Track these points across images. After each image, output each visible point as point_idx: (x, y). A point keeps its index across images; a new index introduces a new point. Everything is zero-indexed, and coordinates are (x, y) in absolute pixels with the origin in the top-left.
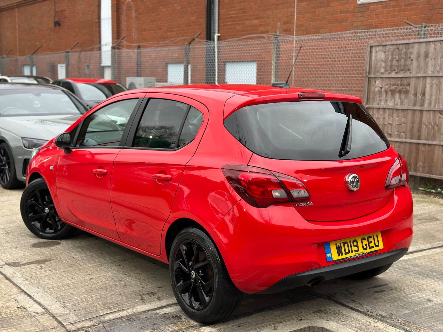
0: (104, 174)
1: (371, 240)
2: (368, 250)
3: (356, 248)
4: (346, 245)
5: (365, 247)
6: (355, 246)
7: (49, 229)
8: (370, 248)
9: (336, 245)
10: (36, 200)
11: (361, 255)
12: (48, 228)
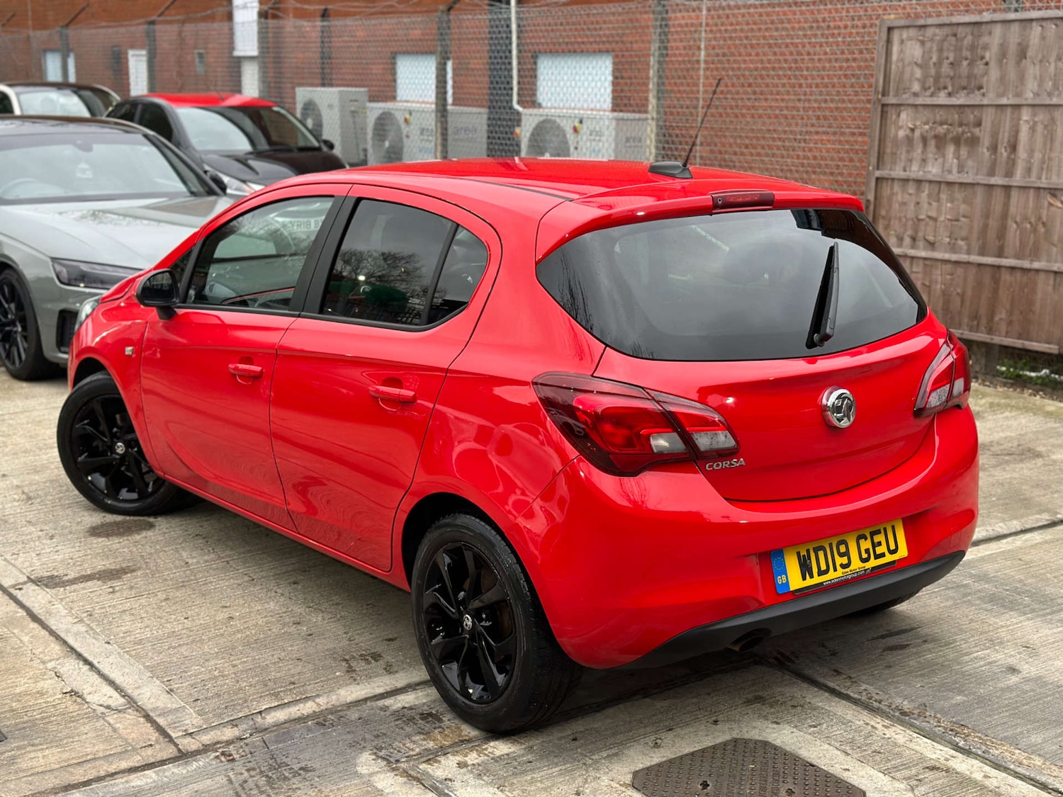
0: (256, 377)
1: (880, 538)
2: (873, 563)
3: (845, 560)
4: (821, 554)
5: (864, 556)
6: (841, 555)
7: (128, 491)
8: (877, 557)
9: (798, 554)
10: (95, 424)
11: (856, 575)
12: (126, 489)
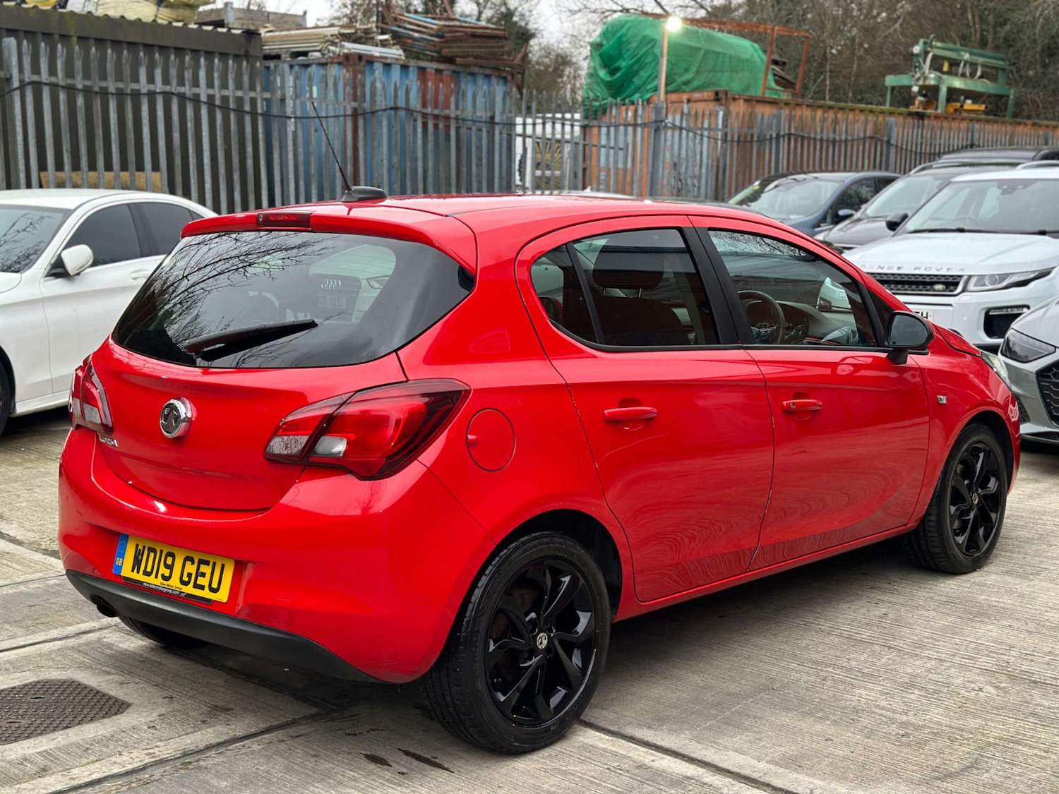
5: (185, 578)
6: (166, 566)
8: (196, 586)
9: (137, 545)
